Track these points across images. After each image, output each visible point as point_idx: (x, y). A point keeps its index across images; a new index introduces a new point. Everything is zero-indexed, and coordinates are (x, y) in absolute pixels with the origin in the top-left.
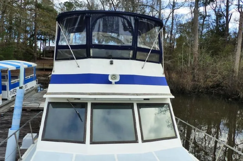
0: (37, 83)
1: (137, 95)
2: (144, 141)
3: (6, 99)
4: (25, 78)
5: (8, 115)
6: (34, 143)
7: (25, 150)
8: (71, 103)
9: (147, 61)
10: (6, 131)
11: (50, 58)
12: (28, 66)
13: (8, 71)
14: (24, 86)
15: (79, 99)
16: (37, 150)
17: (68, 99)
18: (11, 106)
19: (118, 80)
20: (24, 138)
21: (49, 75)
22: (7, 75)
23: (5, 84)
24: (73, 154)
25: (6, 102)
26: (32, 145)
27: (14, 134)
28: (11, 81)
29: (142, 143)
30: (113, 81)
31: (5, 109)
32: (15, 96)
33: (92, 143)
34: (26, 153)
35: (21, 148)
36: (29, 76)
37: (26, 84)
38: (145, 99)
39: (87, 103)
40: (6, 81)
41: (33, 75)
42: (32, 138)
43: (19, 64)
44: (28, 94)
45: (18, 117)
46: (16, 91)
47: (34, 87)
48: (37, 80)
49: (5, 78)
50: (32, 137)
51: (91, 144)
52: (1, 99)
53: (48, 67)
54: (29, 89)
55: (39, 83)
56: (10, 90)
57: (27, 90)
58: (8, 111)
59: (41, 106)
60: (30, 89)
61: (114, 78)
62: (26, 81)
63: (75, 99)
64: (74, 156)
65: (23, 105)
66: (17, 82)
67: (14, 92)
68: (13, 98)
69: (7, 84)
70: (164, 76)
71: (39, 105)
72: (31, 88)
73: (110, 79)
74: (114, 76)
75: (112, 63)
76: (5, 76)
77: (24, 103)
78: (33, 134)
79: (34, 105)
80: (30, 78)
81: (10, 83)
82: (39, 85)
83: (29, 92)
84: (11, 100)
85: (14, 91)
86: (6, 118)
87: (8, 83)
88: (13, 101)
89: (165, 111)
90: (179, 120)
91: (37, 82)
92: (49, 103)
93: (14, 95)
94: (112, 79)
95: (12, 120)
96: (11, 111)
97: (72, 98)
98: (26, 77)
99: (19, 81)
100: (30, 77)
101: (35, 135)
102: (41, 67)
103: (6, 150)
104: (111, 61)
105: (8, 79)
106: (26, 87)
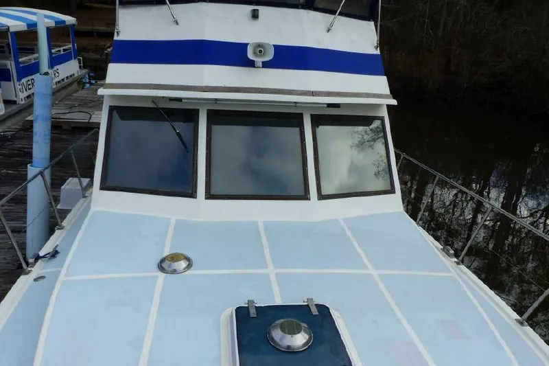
0: (80, 67)
1: (313, 94)
2: (322, 197)
3: (14, 102)
4: (50, 53)
5: (21, 138)
6: (84, 197)
7: (68, 211)
8: (162, 109)
9: (341, 14)
10: (22, 173)
11: (105, 6)
12: (57, 23)
13: (9, 34)
14: (50, 71)
15: (179, 100)
16: (93, 209)
17: (154, 99)
18: (27, 119)
19: (269, 56)
20: (63, 187)
21: (106, 49)
22: (9, 44)
23: (6, 66)
24: (169, 219)
25: (14, 108)
26: (82, 200)
27: (41, 173)
28: (20, 60)
29: (318, 200)
30: (259, 61)
31: (14, 125)
32: (33, 94)
33: (210, 196)
34: (70, 216)
35: (59, 207)
36: (62, 49)
37: (55, 68)
38: (330, 105)
39: (198, 110)
40: (7, 58)
41: (70, 46)
42: (79, 187)
43: (33, 18)
44: (62, 91)
45: (45, 139)
46: (33, 84)
47: (74, 75)
48: (79, 60)
49: (4, 52)
50: (81, 184)
51: (207, 198)
52: (2, 102)
53: (103, 28)
54: (63, 80)
55: (85, 67)
56: (19, 80)
57: (59, 82)
58: (21, 130)
59: (94, 120)
60: (66, 80)
61: (260, 51)
62: (55, 61)
63: (172, 99)
64: (173, 222)
65: (54, 116)
66: (33, 62)
67: (30, 86)
68: (29, 100)
69: (10, 64)
70: (378, 52)
71: (90, 118)
72: (67, 77)
73: (250, 56)
74: (260, 48)
75: (255, 15)
76: (3, 47)
77: (54, 112)
78: (82, 179)
79: (78, 117)
80: (62, 53)
81: (17, 63)
82: (85, 71)
83: (64, 88)
84: (24, 104)
85: (30, 82)
86: (18, 144)
87: (13, 63)
88: (29, 107)
89: (374, 140)
90: (403, 155)
91: (80, 63)
92: (112, 109)
93: (30, 92)
94: (255, 53)
95: (32, 148)
96: (28, 128)
97: (163, 97)
98: (53, 51)
99: (37, 58)
100: (64, 50)
101: (86, 181)
102: (88, 28)
103: (26, 210)
104: (254, 10)
105: (10, 53)
106: (57, 74)
